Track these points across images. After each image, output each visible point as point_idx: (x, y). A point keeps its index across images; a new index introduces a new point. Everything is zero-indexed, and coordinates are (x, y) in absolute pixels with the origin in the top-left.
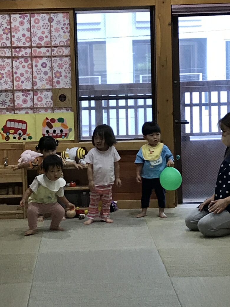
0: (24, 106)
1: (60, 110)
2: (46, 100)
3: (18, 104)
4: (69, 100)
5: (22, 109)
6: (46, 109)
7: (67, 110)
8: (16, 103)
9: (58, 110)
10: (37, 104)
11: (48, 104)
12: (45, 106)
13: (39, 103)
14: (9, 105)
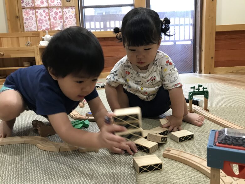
0: (42, 6)
1: (67, 9)
2: (57, 1)
3: (38, 4)
4: (73, 1)
5: (41, 8)
6: (57, 8)
7: (72, 8)
8: (36, 4)
9: (66, 8)
10: (51, 4)
11: (59, 4)
12: (57, 6)
13: (52, 4)
14: (31, 6)
